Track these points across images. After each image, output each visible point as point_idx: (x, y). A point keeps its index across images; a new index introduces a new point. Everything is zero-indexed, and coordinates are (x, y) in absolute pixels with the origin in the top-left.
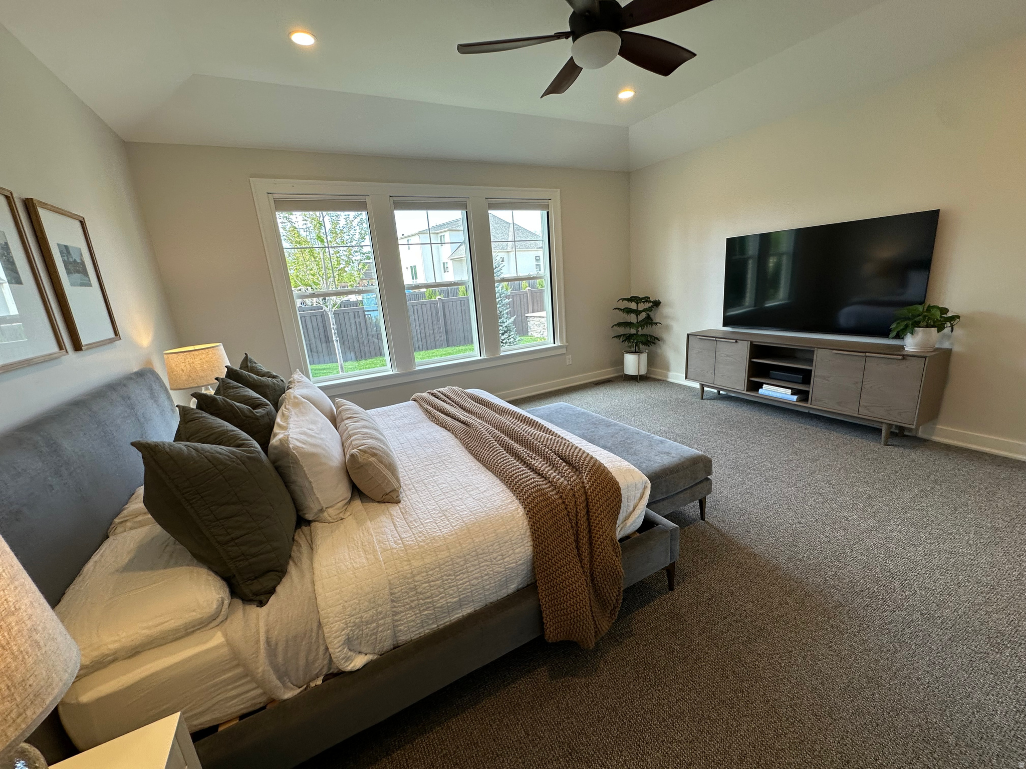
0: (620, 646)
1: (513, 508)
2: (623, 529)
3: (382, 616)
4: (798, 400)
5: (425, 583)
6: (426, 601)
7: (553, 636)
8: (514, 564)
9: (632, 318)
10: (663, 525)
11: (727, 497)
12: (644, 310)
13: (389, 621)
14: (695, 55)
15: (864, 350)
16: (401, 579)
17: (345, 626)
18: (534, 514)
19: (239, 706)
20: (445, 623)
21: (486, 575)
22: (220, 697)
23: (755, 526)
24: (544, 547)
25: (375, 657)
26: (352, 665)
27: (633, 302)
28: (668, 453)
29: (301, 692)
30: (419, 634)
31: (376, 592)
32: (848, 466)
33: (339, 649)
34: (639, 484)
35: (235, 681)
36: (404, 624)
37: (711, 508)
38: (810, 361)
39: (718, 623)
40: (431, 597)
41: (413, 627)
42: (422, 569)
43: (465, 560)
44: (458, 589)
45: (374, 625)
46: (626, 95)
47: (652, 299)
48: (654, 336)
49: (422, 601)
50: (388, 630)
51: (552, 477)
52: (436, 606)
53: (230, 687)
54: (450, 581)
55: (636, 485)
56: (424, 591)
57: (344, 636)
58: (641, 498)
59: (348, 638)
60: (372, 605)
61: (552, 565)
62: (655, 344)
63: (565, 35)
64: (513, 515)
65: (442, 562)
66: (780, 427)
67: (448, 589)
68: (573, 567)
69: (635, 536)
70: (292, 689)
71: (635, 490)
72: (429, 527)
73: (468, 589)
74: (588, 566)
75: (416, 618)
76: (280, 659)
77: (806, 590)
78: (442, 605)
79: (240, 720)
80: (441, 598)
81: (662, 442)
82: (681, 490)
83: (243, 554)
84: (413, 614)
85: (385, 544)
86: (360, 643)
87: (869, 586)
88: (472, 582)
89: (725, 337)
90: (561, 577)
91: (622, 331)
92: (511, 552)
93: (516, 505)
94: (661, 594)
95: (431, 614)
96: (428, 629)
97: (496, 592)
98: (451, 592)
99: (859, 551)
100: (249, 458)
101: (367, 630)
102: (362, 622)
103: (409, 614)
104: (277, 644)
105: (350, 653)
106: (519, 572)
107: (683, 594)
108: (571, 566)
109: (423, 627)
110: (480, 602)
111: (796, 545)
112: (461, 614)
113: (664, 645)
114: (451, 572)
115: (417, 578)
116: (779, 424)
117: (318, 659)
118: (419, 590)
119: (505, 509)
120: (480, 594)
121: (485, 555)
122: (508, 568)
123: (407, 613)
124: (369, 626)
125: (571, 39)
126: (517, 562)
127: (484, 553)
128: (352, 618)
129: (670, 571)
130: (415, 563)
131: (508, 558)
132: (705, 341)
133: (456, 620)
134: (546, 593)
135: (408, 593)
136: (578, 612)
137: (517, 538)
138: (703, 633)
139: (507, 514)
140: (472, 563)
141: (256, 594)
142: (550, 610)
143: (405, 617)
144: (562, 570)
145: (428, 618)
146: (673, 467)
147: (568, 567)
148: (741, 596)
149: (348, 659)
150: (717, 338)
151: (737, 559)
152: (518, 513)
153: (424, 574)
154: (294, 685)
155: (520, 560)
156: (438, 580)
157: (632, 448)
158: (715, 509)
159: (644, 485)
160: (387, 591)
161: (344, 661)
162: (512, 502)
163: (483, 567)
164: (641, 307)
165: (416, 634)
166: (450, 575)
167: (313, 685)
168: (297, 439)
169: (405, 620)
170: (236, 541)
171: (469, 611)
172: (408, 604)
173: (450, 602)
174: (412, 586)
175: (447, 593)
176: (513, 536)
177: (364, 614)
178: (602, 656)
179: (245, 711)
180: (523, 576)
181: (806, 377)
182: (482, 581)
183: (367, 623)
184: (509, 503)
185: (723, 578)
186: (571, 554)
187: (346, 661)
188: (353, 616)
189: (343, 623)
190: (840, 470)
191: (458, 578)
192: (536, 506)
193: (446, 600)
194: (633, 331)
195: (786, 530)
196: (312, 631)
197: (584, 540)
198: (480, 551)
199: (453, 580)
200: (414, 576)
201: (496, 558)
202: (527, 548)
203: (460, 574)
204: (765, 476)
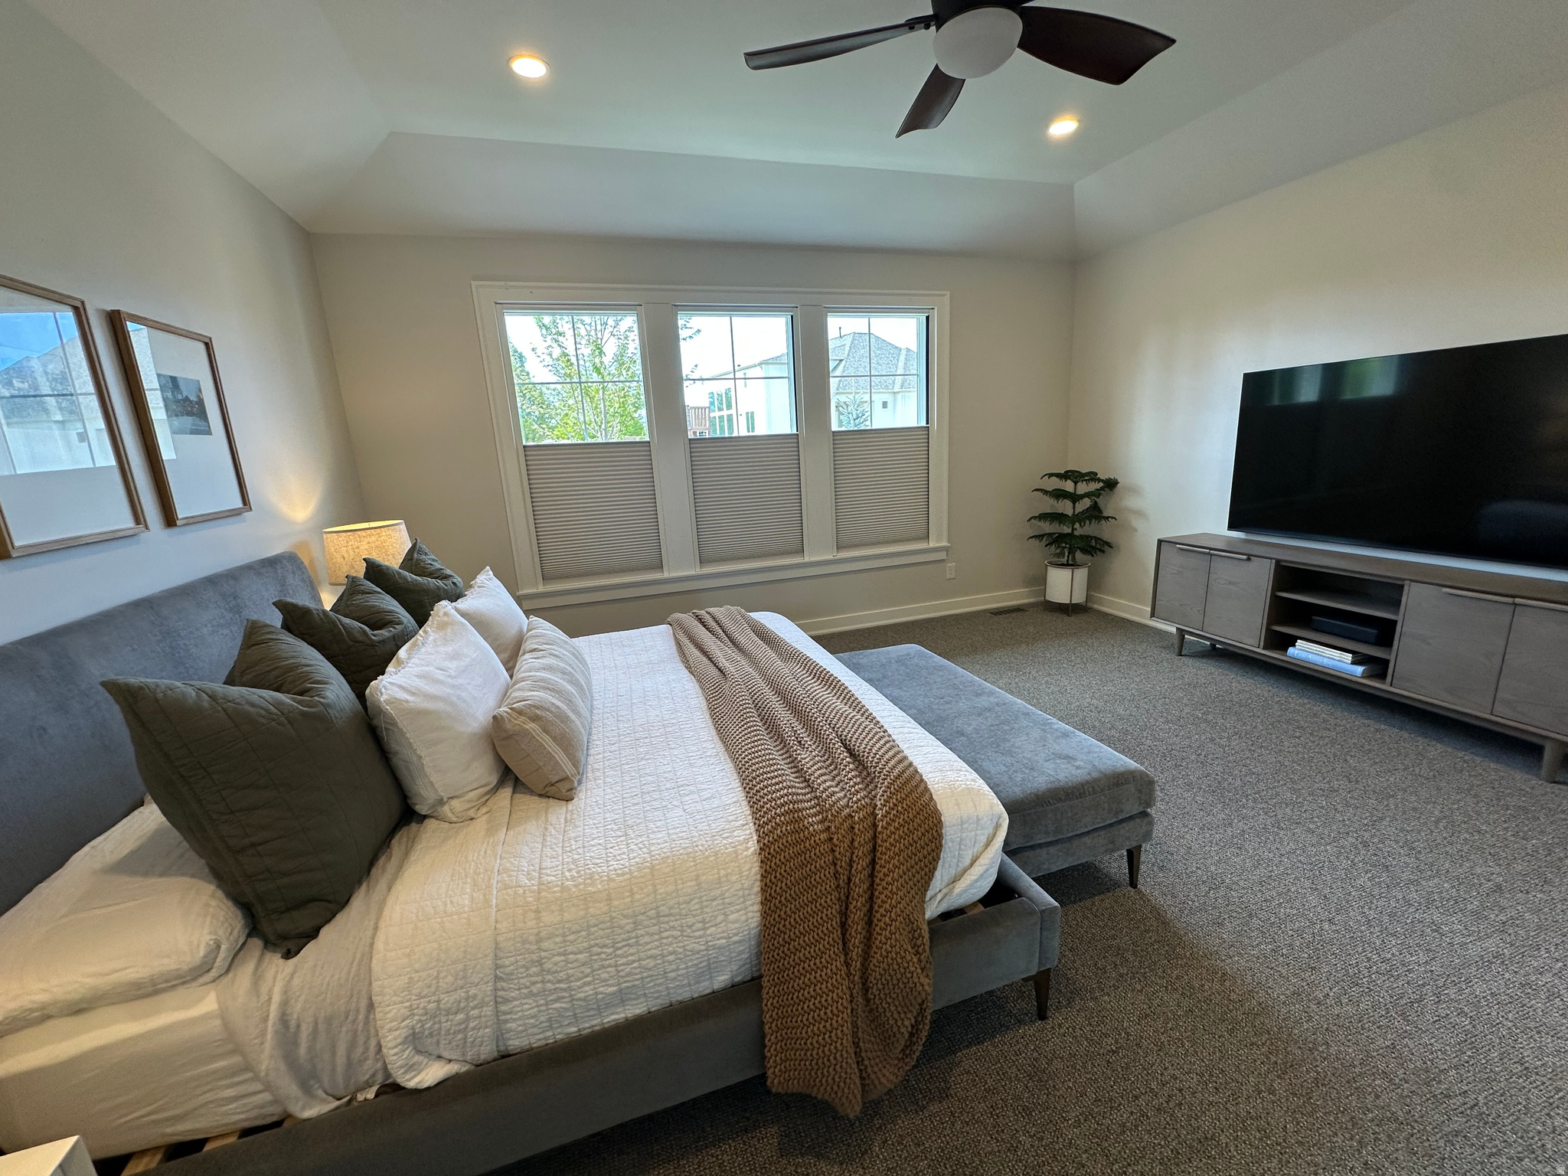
0: (919, 1115)
1: (741, 838)
2: (948, 897)
3: (476, 1002)
4: (1366, 675)
5: (559, 954)
6: (557, 985)
7: (779, 1082)
8: (724, 941)
9: (1066, 507)
10: (1030, 899)
11: (1190, 848)
12: (1087, 495)
13: (489, 1013)
14: (1173, 41)
15: (1514, 594)
16: (518, 942)
17: (409, 1013)
18: (770, 857)
19: (238, 1114)
20: (593, 1026)
21: (671, 954)
22: (209, 1096)
23: (1234, 914)
24: (777, 919)
25: (465, 1068)
26: (416, 1080)
27: (1069, 481)
28: (1069, 758)
29: (337, 1108)
30: (545, 1038)
31: (470, 960)
32: (1458, 817)
33: (396, 1050)
34: (985, 820)
35: (234, 1074)
36: (519, 1019)
37: (1153, 865)
38: (1395, 604)
39: (1119, 1105)
40: (568, 979)
41: (534, 1026)
42: (557, 929)
43: (634, 923)
44: (618, 972)
45: (461, 1016)
46: (1063, 127)
47: (1102, 476)
48: (1102, 540)
49: (549, 986)
50: (486, 1027)
51: (821, 789)
52: (576, 997)
53: (224, 1082)
54: (603, 956)
55: (978, 820)
56: (555, 968)
57: (405, 1030)
58: (988, 845)
59: (414, 1034)
60: (460, 983)
61: (788, 953)
62: (1103, 552)
63: (925, 22)
64: (735, 852)
65: (593, 921)
66: (1325, 721)
67: (599, 969)
68: (828, 963)
69: (975, 911)
70: (323, 1101)
71: (977, 830)
72: (592, 854)
73: (636, 974)
74: (858, 963)
75: (540, 1012)
76: (303, 1050)
77: (1319, 1070)
78: (586, 997)
79: (240, 1137)
80: (586, 984)
81: (1065, 735)
82: (1086, 830)
83: (268, 870)
84: (534, 1004)
85: (510, 876)
86: (438, 1043)
87: (1466, 1088)
88: (644, 962)
89: (1229, 552)
90: (802, 978)
91: (1047, 527)
92: (720, 918)
93: (748, 832)
94: (1020, 1022)
95: (566, 1009)
96: (560, 1034)
97: (689, 985)
98: (605, 976)
99: (1456, 1004)
100: (304, 714)
101: (449, 1023)
102: (439, 1008)
103: (526, 1004)
104: (298, 1026)
105: (417, 1058)
106: (734, 955)
107: (1062, 1031)
108: (823, 960)
109: (551, 1027)
110: (657, 998)
111: (1313, 968)
112: (623, 1015)
113: (1003, 1131)
114: (608, 942)
115: (545, 945)
116: (1324, 715)
117: (366, 1059)
118: (547, 966)
119: (728, 837)
120: (660, 985)
121: (672, 919)
122: (711, 946)
123: (523, 1001)
124: (451, 1017)
125: (933, 28)
126: (730, 938)
127: (670, 915)
128: (422, 1000)
129: (1041, 983)
130: (547, 918)
131: (714, 928)
132: (1193, 554)
133: (613, 1023)
134: (775, 1001)
135: (527, 969)
136: (826, 1049)
137: (734, 895)
138: (1085, 1120)
139: (727, 849)
140: (647, 929)
141: (284, 937)
142: (779, 1034)
143: (519, 1009)
144: (806, 965)
145: (559, 1016)
146: (1074, 787)
147: (818, 961)
148: (1177, 1058)
149: (411, 1068)
150: (1211, 549)
151: (1186, 977)
152: (747, 849)
153: (558, 940)
154: (327, 1094)
155: (736, 934)
156: (581, 952)
157: (1008, 741)
158: (1161, 868)
159: (995, 821)
160: (489, 962)
161: (402, 1071)
162: (744, 825)
163: (667, 938)
164: (1083, 488)
165: (540, 1040)
166: (605, 946)
167: (360, 1097)
168: (401, 687)
169: (520, 1014)
170: (259, 848)
171: (638, 1012)
172: (527, 987)
173: (602, 993)
174: (534, 957)
175: (597, 977)
176: (728, 890)
177: (443, 996)
178: (880, 1127)
179: (247, 1125)
180: (741, 963)
181: (1385, 633)
182: (663, 962)
183: (448, 1012)
184: (738, 828)
185: (1148, 1012)
186: (827, 938)
187: (406, 1072)
188: (425, 997)
189: (406, 1007)
190: (1437, 822)
191: (619, 952)
192: (776, 840)
193: (595, 988)
194: (1067, 530)
195: (1301, 932)
196: (358, 1011)
197: (857, 916)
198: (664, 910)
199: (611, 954)
200: (539, 941)
201: (692, 926)
202: (750, 915)
203: (624, 946)
204: (1276, 815)
